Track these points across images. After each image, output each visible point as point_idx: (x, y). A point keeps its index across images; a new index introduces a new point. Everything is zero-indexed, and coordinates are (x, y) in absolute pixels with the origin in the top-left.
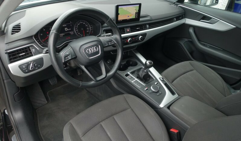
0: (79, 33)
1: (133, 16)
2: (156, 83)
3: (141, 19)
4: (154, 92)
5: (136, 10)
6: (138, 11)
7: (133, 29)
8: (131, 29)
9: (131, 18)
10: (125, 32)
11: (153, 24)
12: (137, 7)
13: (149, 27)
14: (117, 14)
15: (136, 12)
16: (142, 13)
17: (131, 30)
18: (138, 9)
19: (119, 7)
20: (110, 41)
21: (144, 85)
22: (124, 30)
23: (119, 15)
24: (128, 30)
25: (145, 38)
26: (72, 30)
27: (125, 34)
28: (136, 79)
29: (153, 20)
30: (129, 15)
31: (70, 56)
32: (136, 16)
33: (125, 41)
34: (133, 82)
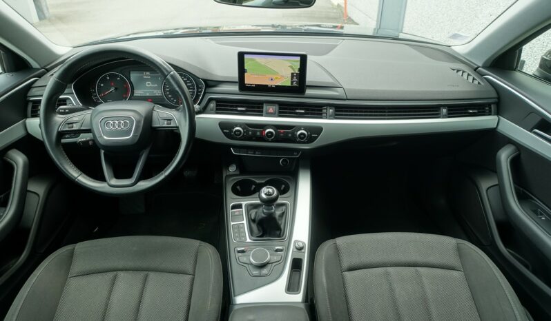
0: (170, 96)
1: (286, 82)
2: (276, 249)
3: (309, 92)
5: (291, 67)
6: (297, 72)
7: (285, 110)
8: (280, 109)
9: (279, 84)
10: (262, 112)
11: (344, 110)
12: (297, 61)
14: (242, 70)
15: (292, 74)
16: (310, 78)
17: (280, 112)
18: (297, 65)
19: (246, 56)
20: (168, 120)
21: (248, 240)
22: (262, 108)
23: (246, 74)
25: (317, 137)
27: (262, 115)
28: (245, 222)
29: (347, 99)
30: (274, 77)
31: (79, 124)
32: (292, 82)
33: (257, 131)
34: (232, 223)
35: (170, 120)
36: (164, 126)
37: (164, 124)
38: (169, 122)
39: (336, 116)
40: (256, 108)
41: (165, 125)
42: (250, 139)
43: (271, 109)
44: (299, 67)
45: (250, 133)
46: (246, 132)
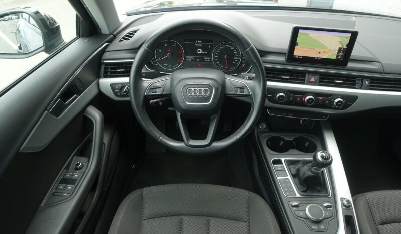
0: (218, 62)
1: (332, 55)
2: (325, 205)
3: (350, 65)
4: (308, 219)
5: (341, 42)
6: (345, 47)
7: (325, 80)
8: (320, 78)
9: (325, 57)
10: (304, 80)
11: (378, 82)
12: (348, 37)
13: (371, 86)
14: (294, 43)
15: (340, 48)
16: (356, 52)
17: (320, 82)
18: (347, 41)
19: (301, 31)
20: (241, 88)
21: (298, 195)
22: (304, 77)
23: (296, 47)
24: (312, 80)
26: (208, 55)
27: (303, 84)
28: (289, 177)
29: (385, 73)
30: (322, 51)
31: (161, 89)
32: (337, 56)
33: (297, 97)
34: (279, 178)
35: (243, 89)
36: (237, 93)
37: (237, 92)
38: (242, 90)
39: (371, 88)
40: (298, 77)
41: (239, 93)
42: (290, 103)
43: (313, 78)
44: (348, 42)
45: (291, 98)
46: (288, 98)
